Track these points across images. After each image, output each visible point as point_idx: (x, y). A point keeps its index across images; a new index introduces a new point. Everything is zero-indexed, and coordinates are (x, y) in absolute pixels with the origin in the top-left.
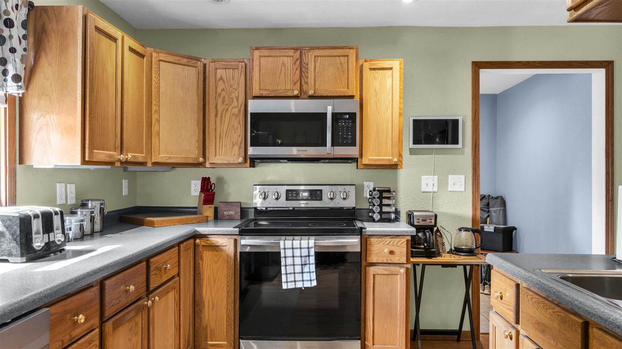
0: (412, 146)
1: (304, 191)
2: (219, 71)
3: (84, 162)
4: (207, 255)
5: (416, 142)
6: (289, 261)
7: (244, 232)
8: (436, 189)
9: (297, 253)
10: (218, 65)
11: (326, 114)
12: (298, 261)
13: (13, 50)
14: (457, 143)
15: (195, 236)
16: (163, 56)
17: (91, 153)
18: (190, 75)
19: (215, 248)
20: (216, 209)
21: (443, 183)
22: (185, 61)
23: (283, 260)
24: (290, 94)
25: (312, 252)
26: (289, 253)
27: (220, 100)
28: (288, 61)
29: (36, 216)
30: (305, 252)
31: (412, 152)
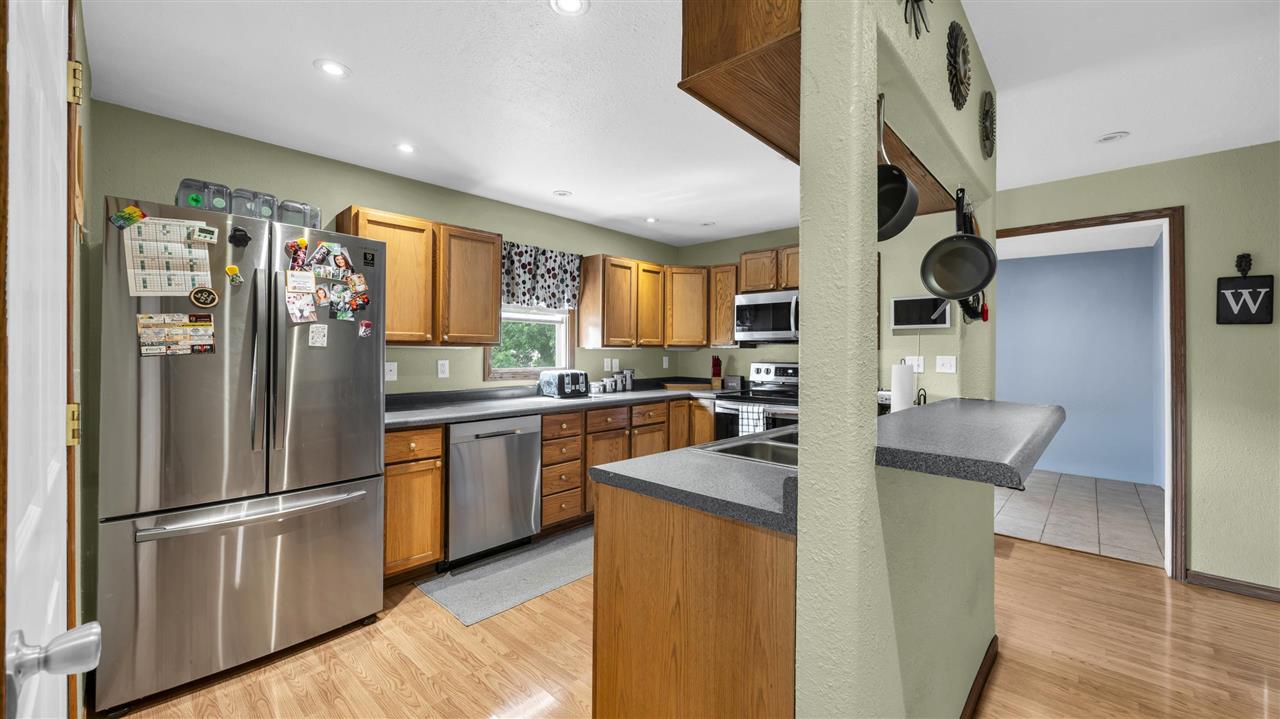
0: (893, 326)
1: (790, 368)
2: (719, 275)
3: (603, 346)
4: (698, 412)
5: (897, 322)
6: (745, 422)
7: (719, 397)
8: (921, 370)
9: (751, 415)
10: (717, 270)
11: (790, 303)
12: (751, 423)
13: (567, 286)
14: (944, 323)
15: (690, 398)
16: (674, 270)
17: (608, 340)
18: (698, 281)
19: (702, 408)
20: (723, 381)
21: (930, 364)
22: (692, 270)
23: (740, 420)
24: (767, 288)
25: (761, 417)
26: (745, 416)
27: (719, 297)
28: (767, 261)
29: (567, 375)
30: (756, 416)
31: (895, 333)
